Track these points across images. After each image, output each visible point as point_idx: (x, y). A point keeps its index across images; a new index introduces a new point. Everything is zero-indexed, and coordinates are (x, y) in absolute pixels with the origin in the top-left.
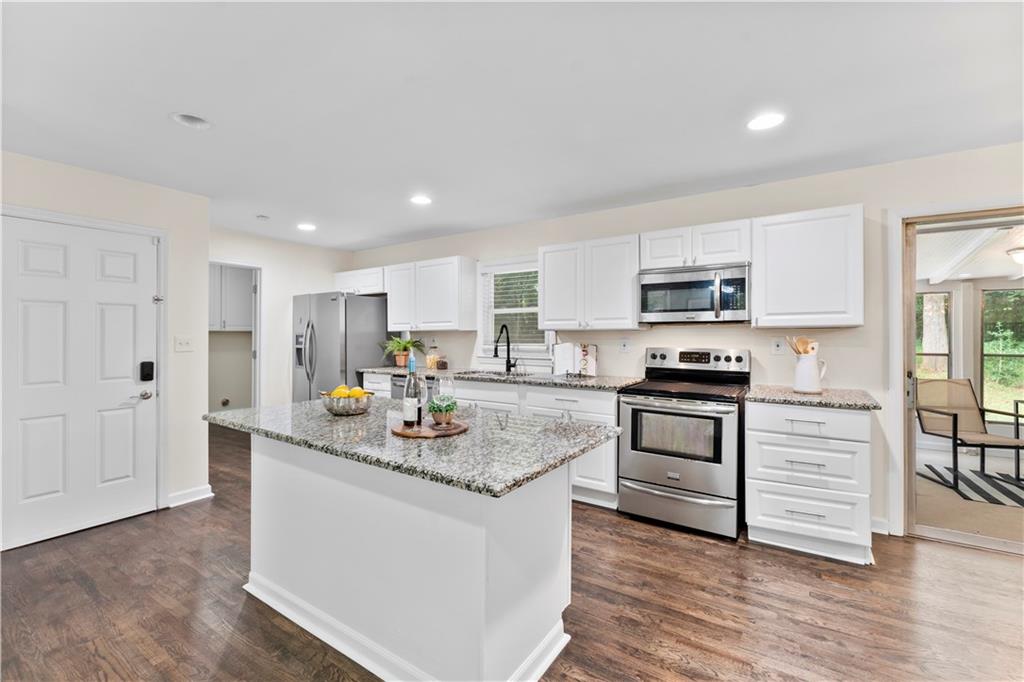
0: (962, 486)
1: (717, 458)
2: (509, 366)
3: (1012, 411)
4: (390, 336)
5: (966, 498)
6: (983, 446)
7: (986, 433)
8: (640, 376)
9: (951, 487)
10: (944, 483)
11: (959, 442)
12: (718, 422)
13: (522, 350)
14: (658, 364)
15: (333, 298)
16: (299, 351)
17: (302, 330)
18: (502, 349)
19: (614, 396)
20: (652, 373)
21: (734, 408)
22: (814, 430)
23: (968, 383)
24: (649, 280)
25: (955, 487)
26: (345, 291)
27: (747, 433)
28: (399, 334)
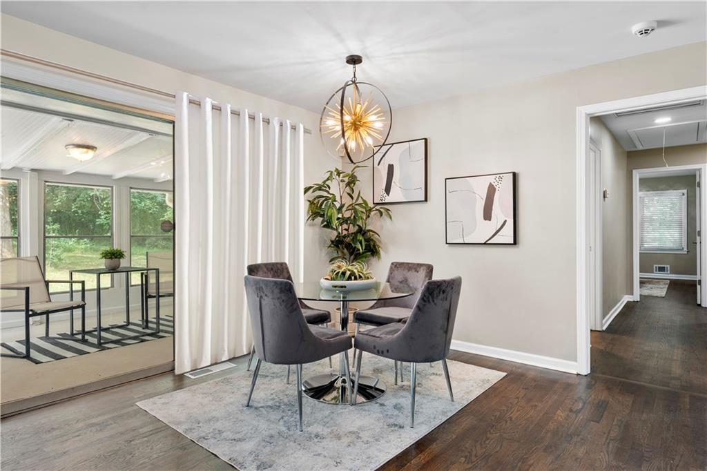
0: (34, 354)
3: (68, 279)
5: (37, 362)
6: (47, 313)
7: (50, 301)
9: (24, 357)
10: (17, 355)
11: (30, 313)
23: (35, 259)
25: (27, 356)
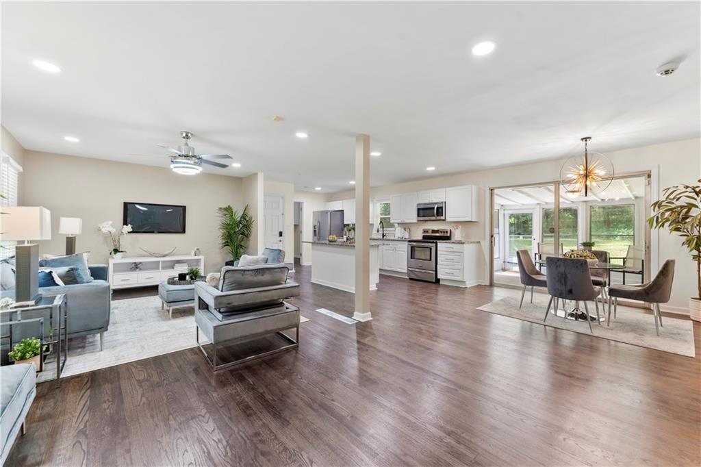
1: (430, 260)
2: (383, 236)
4: (345, 225)
8: (420, 238)
12: (431, 249)
13: (387, 230)
14: (426, 234)
15: (326, 212)
16: (315, 231)
17: (316, 223)
18: (381, 230)
19: (407, 243)
20: (424, 237)
21: (435, 245)
22: (451, 250)
24: (419, 207)
26: (330, 210)
27: (438, 252)
28: (348, 225)
